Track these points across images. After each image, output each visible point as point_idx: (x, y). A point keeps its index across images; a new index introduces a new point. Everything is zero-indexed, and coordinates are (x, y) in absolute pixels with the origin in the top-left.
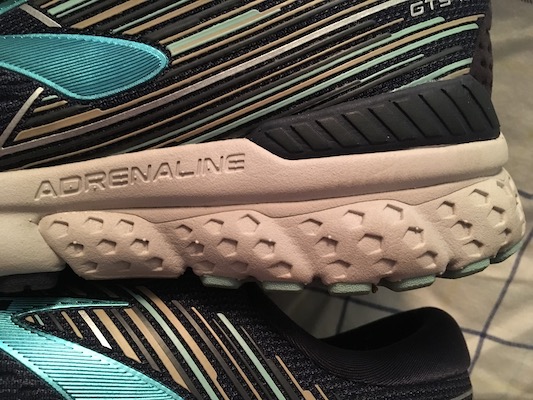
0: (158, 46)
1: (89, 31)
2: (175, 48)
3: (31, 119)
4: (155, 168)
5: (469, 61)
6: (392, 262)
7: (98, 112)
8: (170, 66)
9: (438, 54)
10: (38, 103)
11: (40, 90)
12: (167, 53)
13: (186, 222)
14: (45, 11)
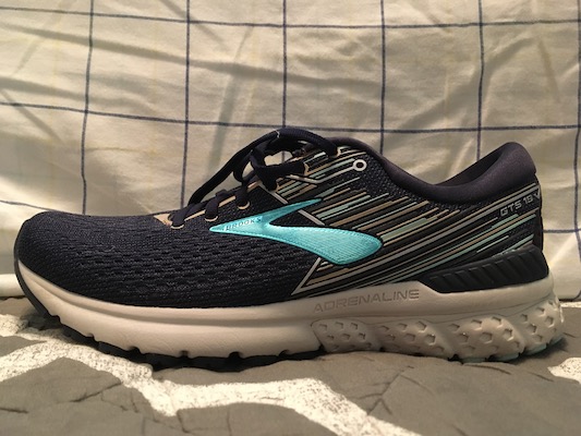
0: (376, 236)
1: (341, 227)
2: (385, 238)
3: (316, 274)
4: (371, 297)
5: (532, 236)
6: (498, 347)
7: (346, 270)
8: (382, 247)
9: (516, 235)
10: (319, 266)
11: (319, 259)
12: (381, 240)
13: (386, 325)
14: (314, 215)
